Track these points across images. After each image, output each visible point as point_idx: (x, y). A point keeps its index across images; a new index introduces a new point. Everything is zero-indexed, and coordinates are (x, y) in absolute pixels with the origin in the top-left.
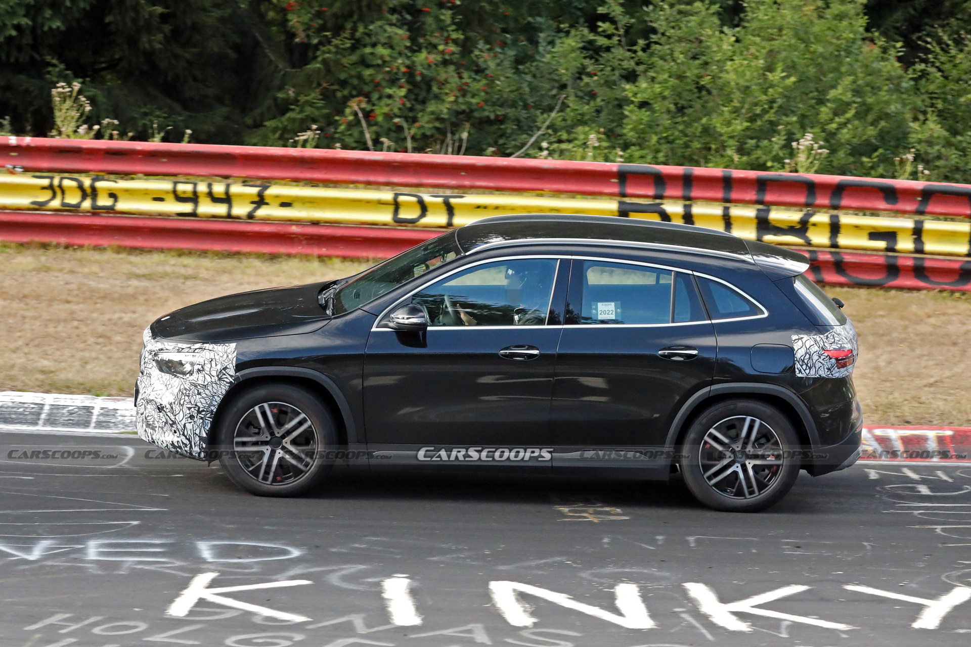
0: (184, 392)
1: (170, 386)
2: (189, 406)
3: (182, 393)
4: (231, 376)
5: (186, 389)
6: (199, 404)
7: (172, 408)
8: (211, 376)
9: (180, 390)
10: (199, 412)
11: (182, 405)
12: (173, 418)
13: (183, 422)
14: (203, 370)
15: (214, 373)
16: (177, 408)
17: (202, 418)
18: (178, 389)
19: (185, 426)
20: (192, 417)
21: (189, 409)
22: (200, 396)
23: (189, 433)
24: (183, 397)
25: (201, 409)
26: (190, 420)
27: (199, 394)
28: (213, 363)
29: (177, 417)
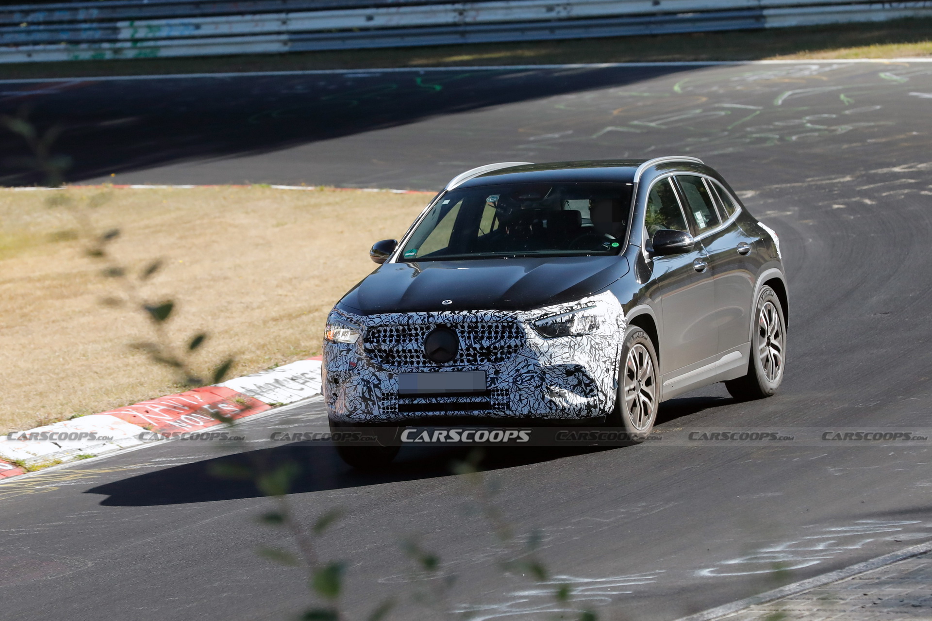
0: (597, 346)
1: (577, 346)
2: (605, 359)
3: (595, 349)
4: (623, 321)
5: (597, 344)
6: (612, 356)
7: (590, 366)
9: (592, 346)
10: (612, 364)
11: (598, 361)
17: (613, 369)
18: (589, 345)
19: (603, 381)
21: (605, 362)
22: (610, 348)
23: (606, 388)
24: (597, 352)
25: (612, 361)
26: (607, 374)
27: (610, 345)
29: (595, 374)
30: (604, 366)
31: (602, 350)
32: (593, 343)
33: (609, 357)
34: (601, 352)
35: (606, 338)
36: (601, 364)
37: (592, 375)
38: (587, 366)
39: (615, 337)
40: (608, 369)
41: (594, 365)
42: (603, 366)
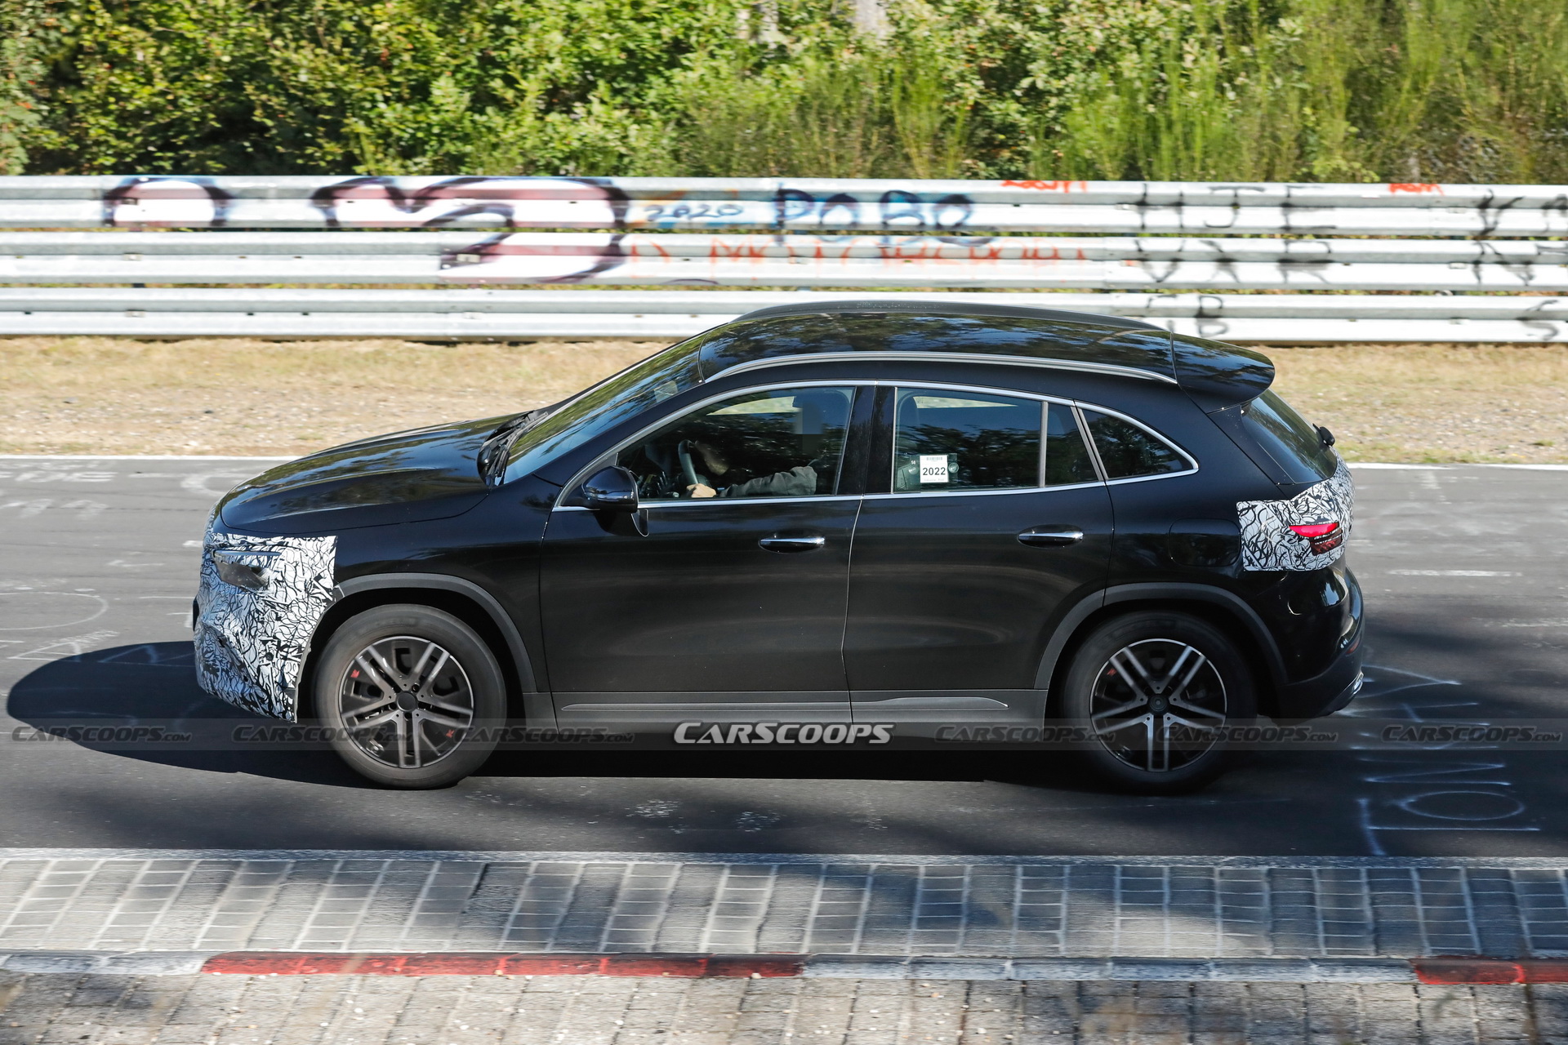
30: (263, 648)
31: (262, 623)
32: (253, 608)
33: (275, 637)
34: (260, 625)
35: (273, 607)
36: (258, 643)
37: (241, 656)
38: (233, 639)
39: (295, 609)
40: (272, 656)
41: (245, 641)
42: (260, 647)
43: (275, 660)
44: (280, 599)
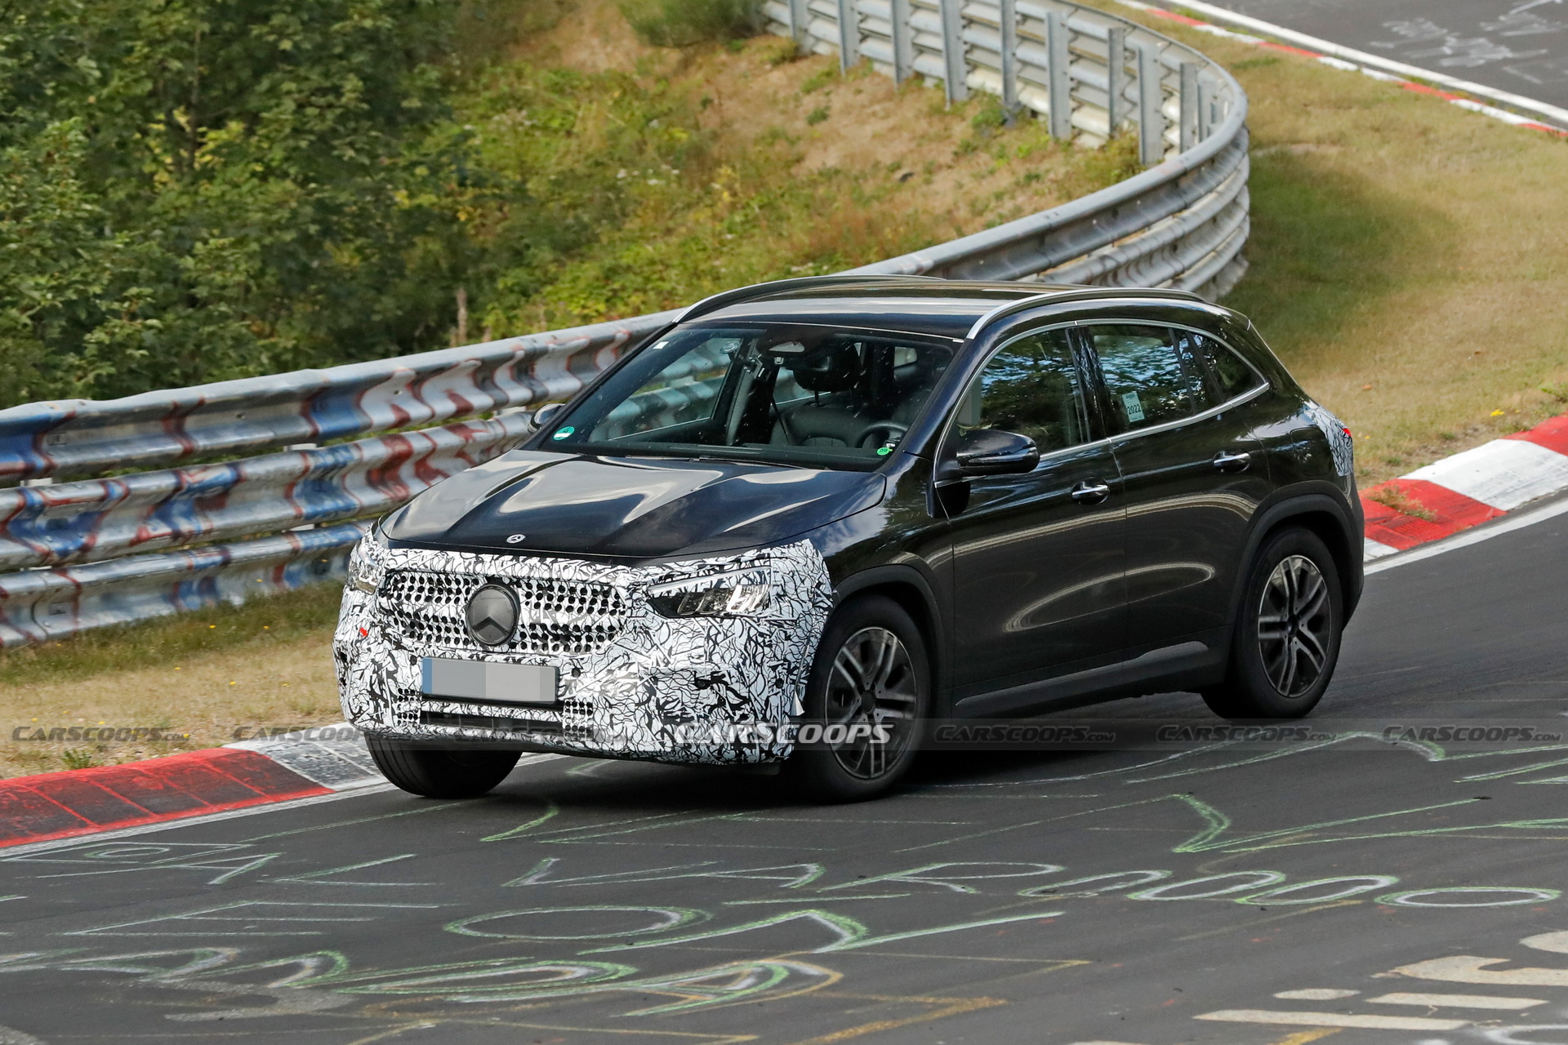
0: (760, 639)
1: (720, 638)
2: (775, 663)
3: (757, 643)
4: (828, 597)
5: (762, 635)
6: (789, 657)
7: (741, 674)
8: (801, 602)
9: (749, 639)
10: (790, 672)
11: (761, 665)
12: (744, 692)
13: (764, 696)
14: (785, 594)
15: (804, 597)
16: (750, 672)
17: (794, 682)
18: (745, 636)
19: (767, 701)
20: (779, 683)
21: (774, 668)
22: (790, 643)
23: (774, 713)
24: (760, 649)
25: (793, 666)
26: (776, 690)
27: (788, 638)
28: (796, 578)
29: (752, 689)
30: (772, 674)
31: (770, 646)
32: (753, 632)
34: (767, 650)
35: (780, 626)
36: (767, 671)
38: (735, 673)
39: (804, 624)
40: (782, 682)
42: (770, 674)
43: (785, 685)
44: (786, 616)
